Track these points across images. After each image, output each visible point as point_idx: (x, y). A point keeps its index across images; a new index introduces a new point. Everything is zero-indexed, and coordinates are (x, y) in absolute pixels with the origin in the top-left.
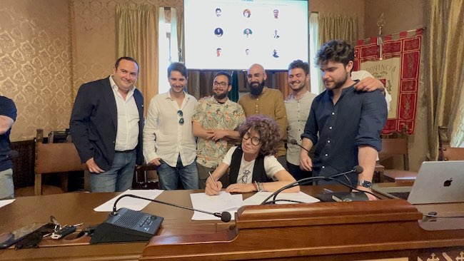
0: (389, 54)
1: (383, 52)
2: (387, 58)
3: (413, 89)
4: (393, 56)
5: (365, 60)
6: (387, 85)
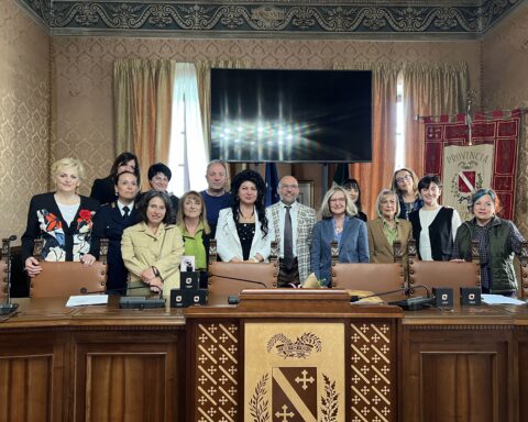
0: (480, 139)
1: (473, 136)
3: (509, 189)
4: (485, 142)
5: (450, 144)
6: (477, 180)
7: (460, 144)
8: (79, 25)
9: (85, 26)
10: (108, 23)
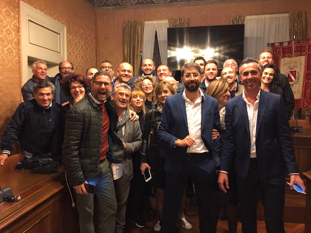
0: (299, 53)
2: (297, 56)
4: (301, 55)
5: (284, 57)
6: (297, 75)
7: (289, 57)
8: (108, 5)
9: (110, 6)
10: (121, 3)
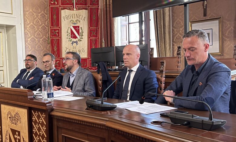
0: (80, 6)
1: (76, 4)
2: (79, 9)
4: (83, 8)
5: (64, 9)
6: (80, 31)
7: (70, 9)
